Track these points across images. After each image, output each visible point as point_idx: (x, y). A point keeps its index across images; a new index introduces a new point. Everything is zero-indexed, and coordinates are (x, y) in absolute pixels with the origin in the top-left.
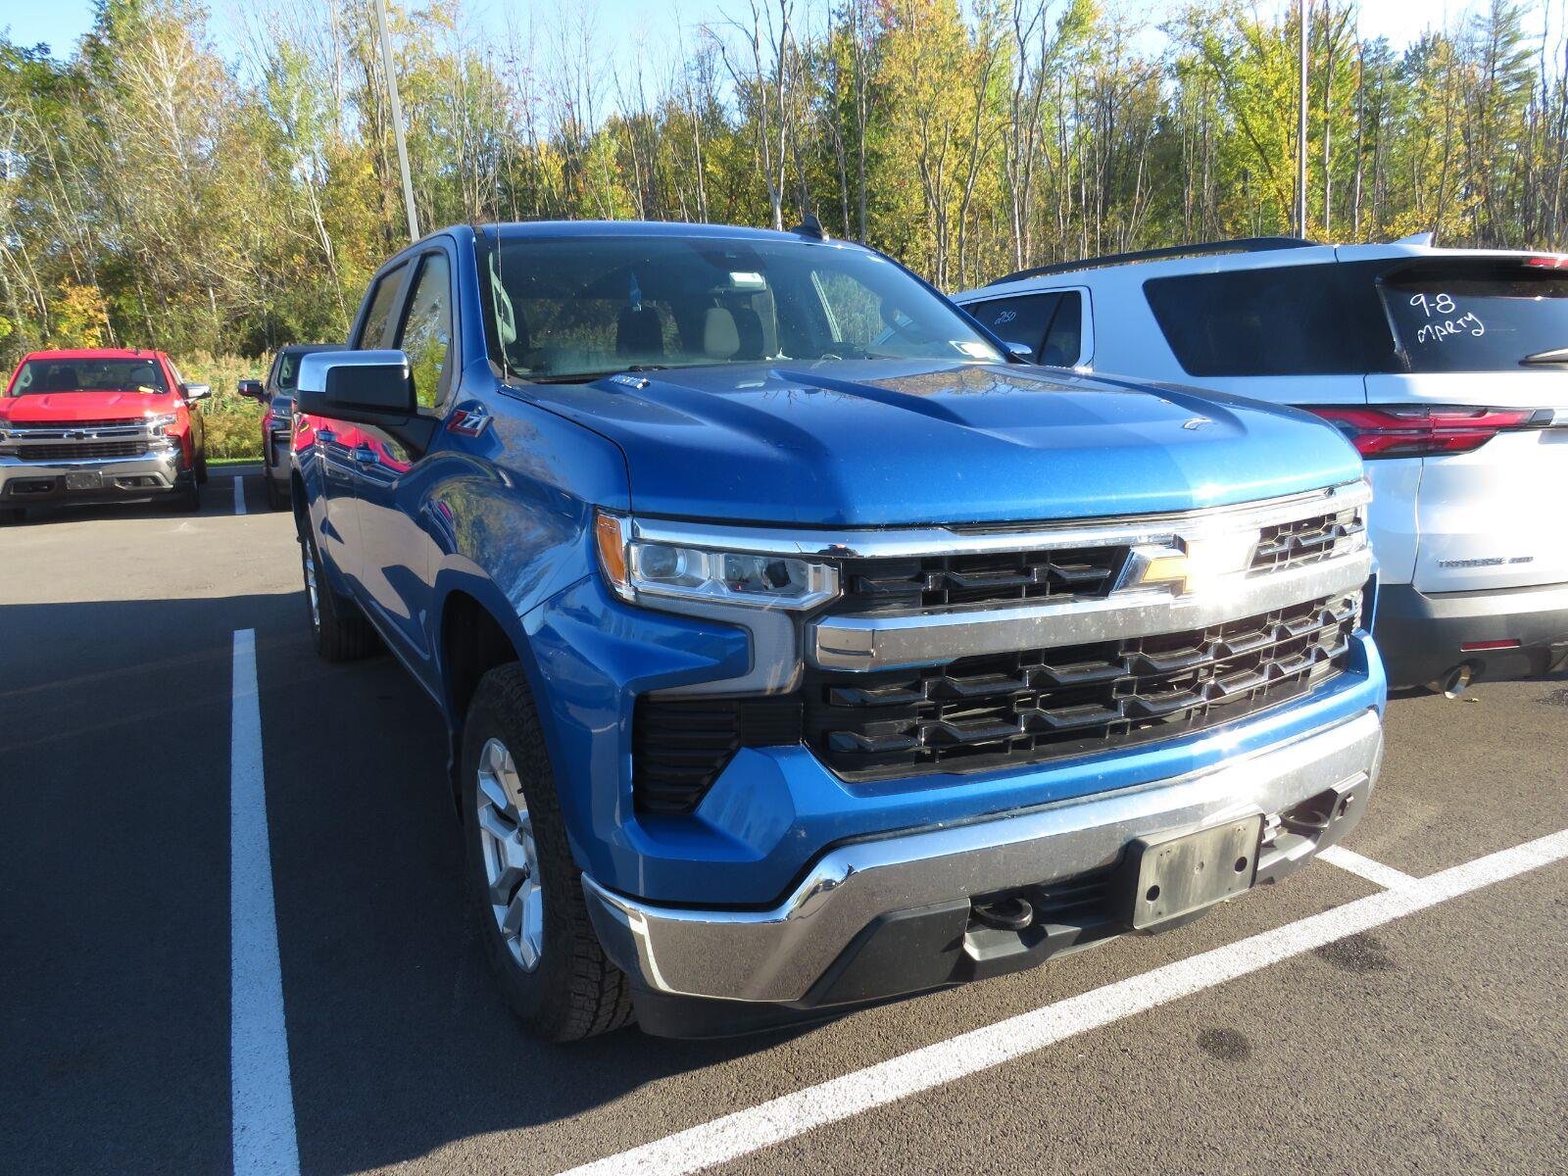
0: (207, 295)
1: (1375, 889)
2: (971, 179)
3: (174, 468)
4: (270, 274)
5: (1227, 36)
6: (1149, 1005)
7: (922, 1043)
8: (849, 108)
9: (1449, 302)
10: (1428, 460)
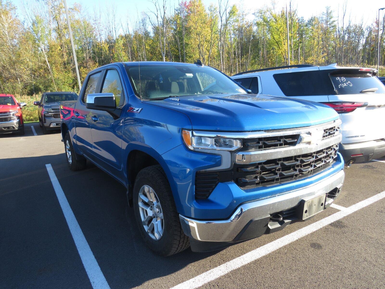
0: (17, 80)
1: (338, 211)
2: (211, 50)
3: (18, 124)
4: (34, 74)
5: (268, 16)
6: (297, 239)
8: (180, 33)
9: (344, 79)
10: (343, 114)
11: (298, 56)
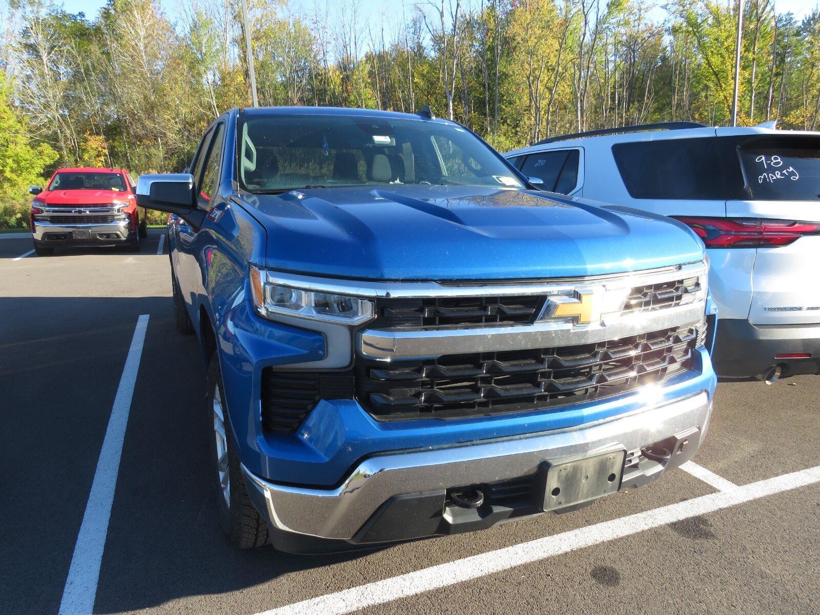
0: (157, 141)
1: (712, 490)
2: (555, 88)
3: (127, 230)
4: (189, 131)
5: (700, 12)
6: (568, 550)
7: (437, 563)
8: (492, 49)
9: (779, 160)
10: (760, 250)
11: (767, 105)
